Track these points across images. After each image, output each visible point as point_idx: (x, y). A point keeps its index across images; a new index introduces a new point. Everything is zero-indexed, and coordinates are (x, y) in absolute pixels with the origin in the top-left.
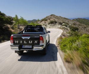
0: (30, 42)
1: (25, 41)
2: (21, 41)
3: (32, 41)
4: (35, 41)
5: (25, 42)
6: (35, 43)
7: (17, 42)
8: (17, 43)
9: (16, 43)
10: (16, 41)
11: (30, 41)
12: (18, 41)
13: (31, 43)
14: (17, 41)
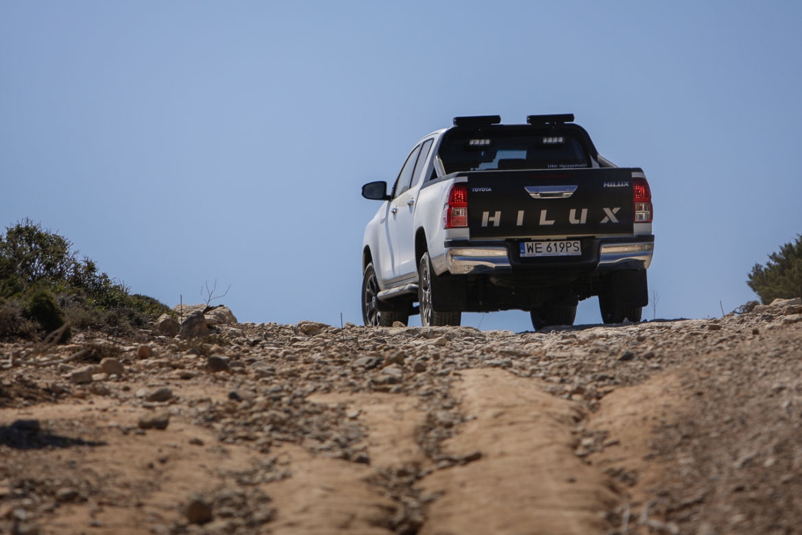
0: (578, 216)
1: (544, 213)
2: (521, 214)
3: (585, 212)
4: (607, 210)
5: (543, 221)
6: (605, 220)
7: (497, 218)
8: (491, 223)
9: (484, 223)
10: (486, 215)
11: (573, 212)
12: (498, 214)
13: (583, 220)
14: (492, 215)
